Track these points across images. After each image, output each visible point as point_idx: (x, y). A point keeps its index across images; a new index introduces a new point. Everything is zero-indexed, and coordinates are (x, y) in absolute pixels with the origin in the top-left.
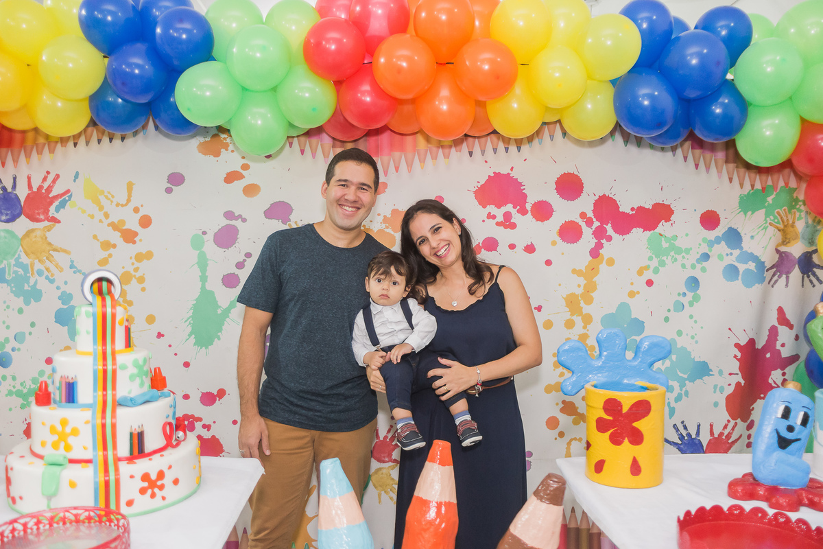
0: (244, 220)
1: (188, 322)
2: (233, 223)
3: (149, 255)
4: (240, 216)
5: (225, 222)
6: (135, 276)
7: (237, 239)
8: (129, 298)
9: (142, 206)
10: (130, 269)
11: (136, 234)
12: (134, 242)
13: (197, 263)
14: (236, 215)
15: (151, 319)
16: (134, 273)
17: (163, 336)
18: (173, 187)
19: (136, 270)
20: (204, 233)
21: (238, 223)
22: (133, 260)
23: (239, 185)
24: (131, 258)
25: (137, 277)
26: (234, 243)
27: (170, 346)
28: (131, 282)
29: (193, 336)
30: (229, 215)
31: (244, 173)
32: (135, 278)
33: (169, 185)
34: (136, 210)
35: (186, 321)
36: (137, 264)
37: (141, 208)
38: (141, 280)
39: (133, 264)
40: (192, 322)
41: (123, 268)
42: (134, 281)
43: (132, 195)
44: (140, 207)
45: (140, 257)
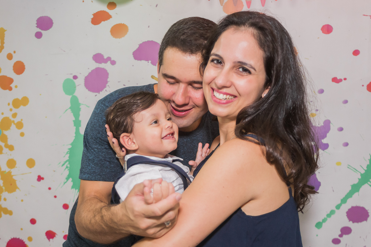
0: (113, 63)
1: (65, 166)
2: (102, 66)
3: (25, 101)
4: (109, 59)
5: (94, 65)
6: (13, 122)
7: (107, 82)
8: (10, 143)
9: (15, 52)
10: (9, 115)
11: (11, 81)
12: (11, 89)
13: (70, 108)
14: (105, 57)
15: (31, 163)
16: (12, 119)
17: (43, 179)
18: (43, 32)
19: (15, 115)
20: (75, 77)
21: (107, 66)
22: (11, 106)
23: (107, 25)
24: (9, 104)
25: (16, 122)
26: (105, 87)
27: (50, 189)
28: (11, 128)
29: (71, 179)
30: (98, 58)
31: (111, 12)
32: (14, 124)
33: (39, 30)
34: (10, 57)
35: (63, 165)
36: (15, 110)
37: (14, 54)
38: (20, 125)
39: (11, 110)
40: (69, 166)
41: (3, 114)
42: (13, 127)
43: (5, 41)
44: (12, 53)
45: (17, 103)
